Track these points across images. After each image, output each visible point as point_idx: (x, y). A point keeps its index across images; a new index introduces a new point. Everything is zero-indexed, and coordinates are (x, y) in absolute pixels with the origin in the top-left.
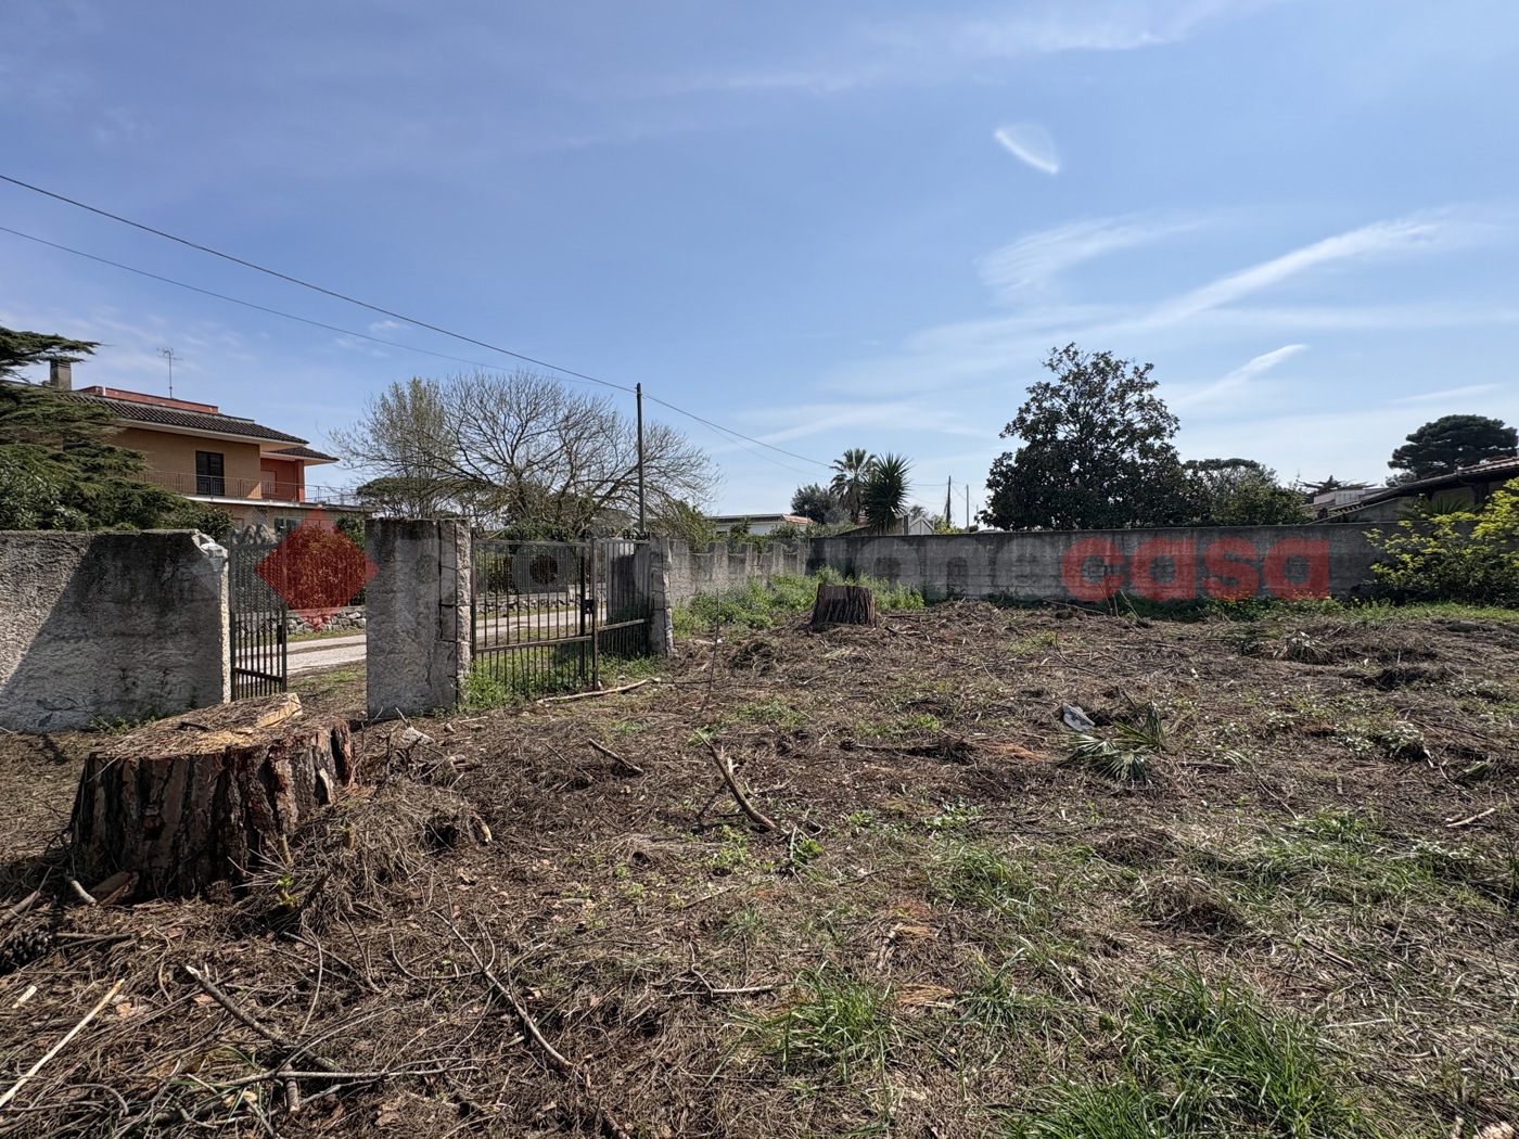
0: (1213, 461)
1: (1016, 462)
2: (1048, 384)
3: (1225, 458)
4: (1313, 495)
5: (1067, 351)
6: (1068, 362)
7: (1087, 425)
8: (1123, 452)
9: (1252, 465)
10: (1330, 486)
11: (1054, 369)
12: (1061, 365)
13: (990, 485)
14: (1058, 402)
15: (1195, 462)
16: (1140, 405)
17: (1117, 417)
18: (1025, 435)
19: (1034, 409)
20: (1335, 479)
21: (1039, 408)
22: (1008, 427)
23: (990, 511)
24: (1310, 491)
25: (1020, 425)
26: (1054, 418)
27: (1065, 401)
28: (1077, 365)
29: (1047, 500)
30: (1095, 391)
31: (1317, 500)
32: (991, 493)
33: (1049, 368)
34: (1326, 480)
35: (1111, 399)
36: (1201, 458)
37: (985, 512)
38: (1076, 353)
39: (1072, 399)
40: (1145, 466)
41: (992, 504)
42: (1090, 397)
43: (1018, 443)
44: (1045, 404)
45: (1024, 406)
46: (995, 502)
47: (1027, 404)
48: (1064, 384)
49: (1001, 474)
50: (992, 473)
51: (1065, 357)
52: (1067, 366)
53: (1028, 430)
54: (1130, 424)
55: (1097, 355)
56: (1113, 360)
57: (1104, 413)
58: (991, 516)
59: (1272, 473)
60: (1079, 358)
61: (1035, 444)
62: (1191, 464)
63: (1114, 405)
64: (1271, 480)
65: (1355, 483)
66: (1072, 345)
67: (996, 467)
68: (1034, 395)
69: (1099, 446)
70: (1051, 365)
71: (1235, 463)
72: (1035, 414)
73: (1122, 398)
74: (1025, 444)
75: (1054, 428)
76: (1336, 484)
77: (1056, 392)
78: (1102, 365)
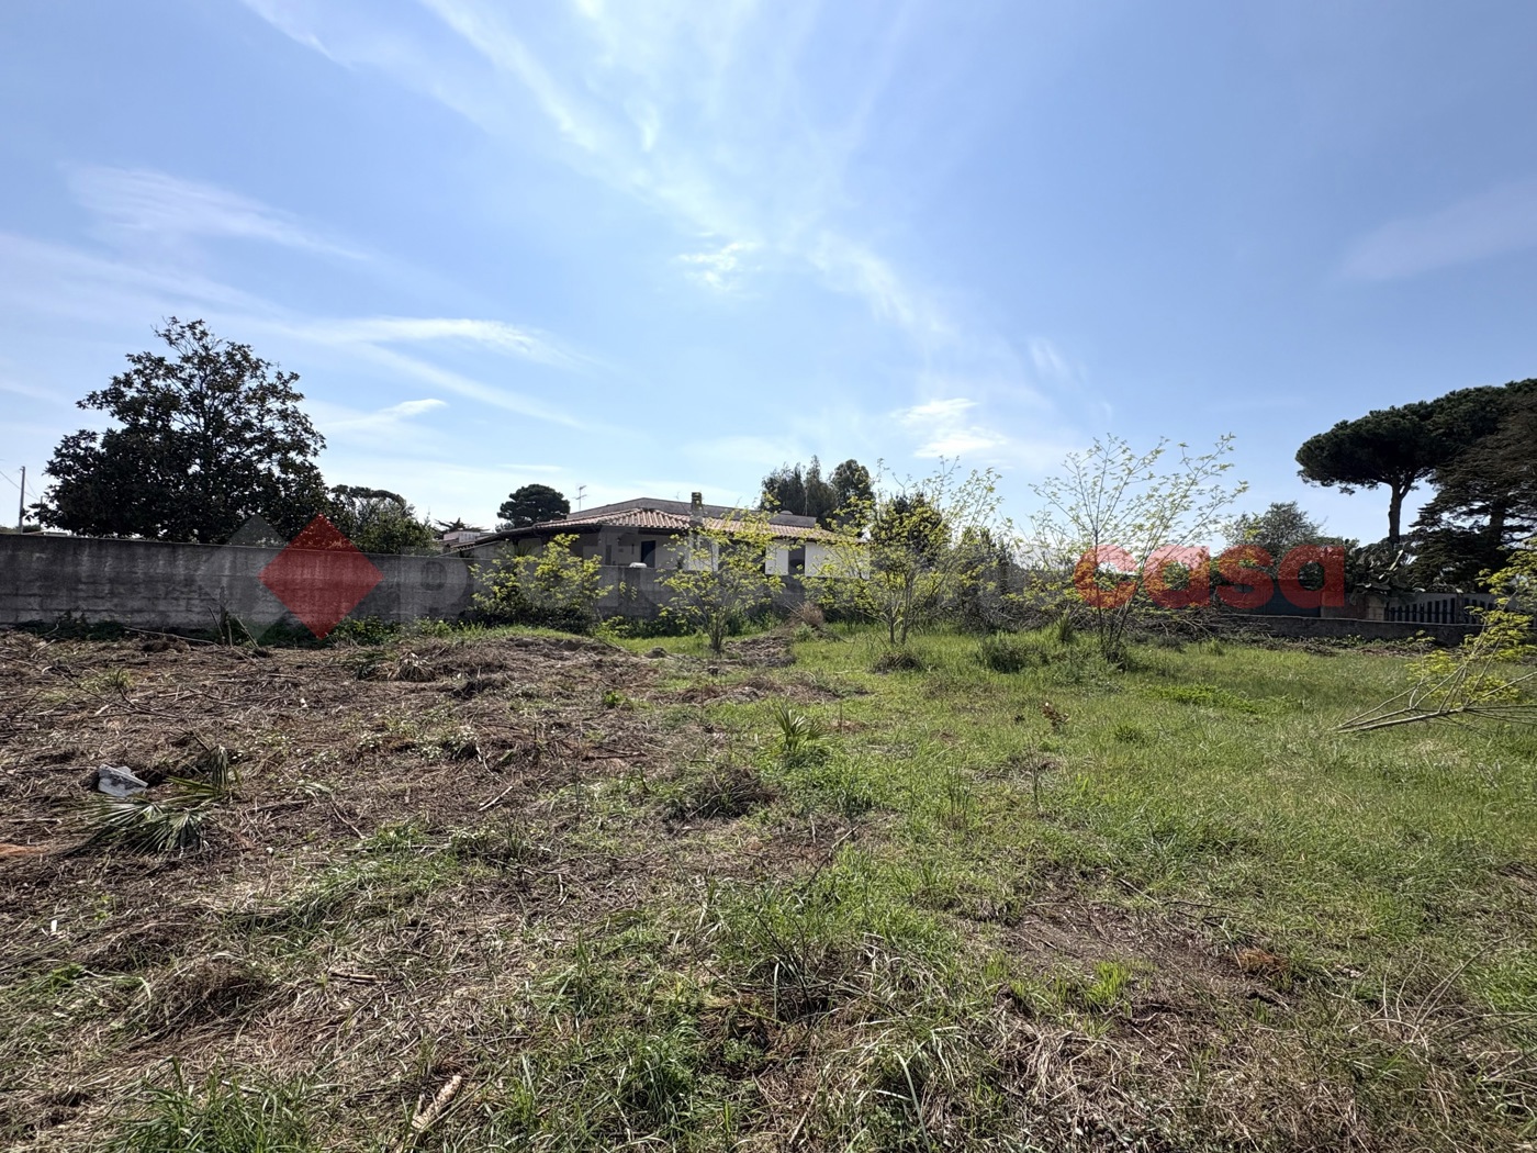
0: (363, 489)
1: (103, 446)
2: (161, 360)
3: (375, 488)
4: (445, 532)
5: (192, 327)
6: (192, 340)
7: (215, 421)
8: (260, 461)
9: (396, 498)
10: (457, 526)
11: (171, 343)
12: (183, 342)
13: (53, 470)
14: (176, 385)
15: (346, 487)
16: (284, 415)
17: (255, 421)
18: (121, 412)
19: (138, 383)
20: (462, 521)
21: (146, 383)
22: (91, 397)
23: (52, 507)
24: (442, 528)
25: (112, 397)
26: (168, 403)
27: (187, 385)
28: (206, 348)
29: (150, 502)
30: (231, 386)
31: (447, 538)
32: (57, 482)
33: (164, 340)
34: (455, 522)
35: (249, 400)
36: (352, 484)
37: (43, 506)
38: (204, 334)
39: (196, 385)
40: (286, 483)
41: (56, 497)
42: (222, 392)
43: (105, 422)
44: (154, 382)
45: (122, 377)
46: (59, 495)
47: (126, 375)
48: (186, 365)
49: (75, 457)
50: (58, 453)
51: (188, 334)
52: (190, 345)
53: (125, 409)
54: (270, 432)
55: (233, 344)
56: (253, 356)
57: (238, 412)
58: (54, 513)
59: (412, 508)
60: (207, 341)
61: (134, 428)
62: (341, 489)
63: (251, 406)
64: (410, 514)
65: (475, 526)
66: (200, 322)
67: (66, 445)
68: (140, 367)
69: (229, 450)
70: (168, 337)
71: (383, 494)
72: (138, 391)
73: (263, 400)
74: (119, 426)
75: (169, 415)
76: (462, 526)
77: (171, 372)
78: (238, 357)
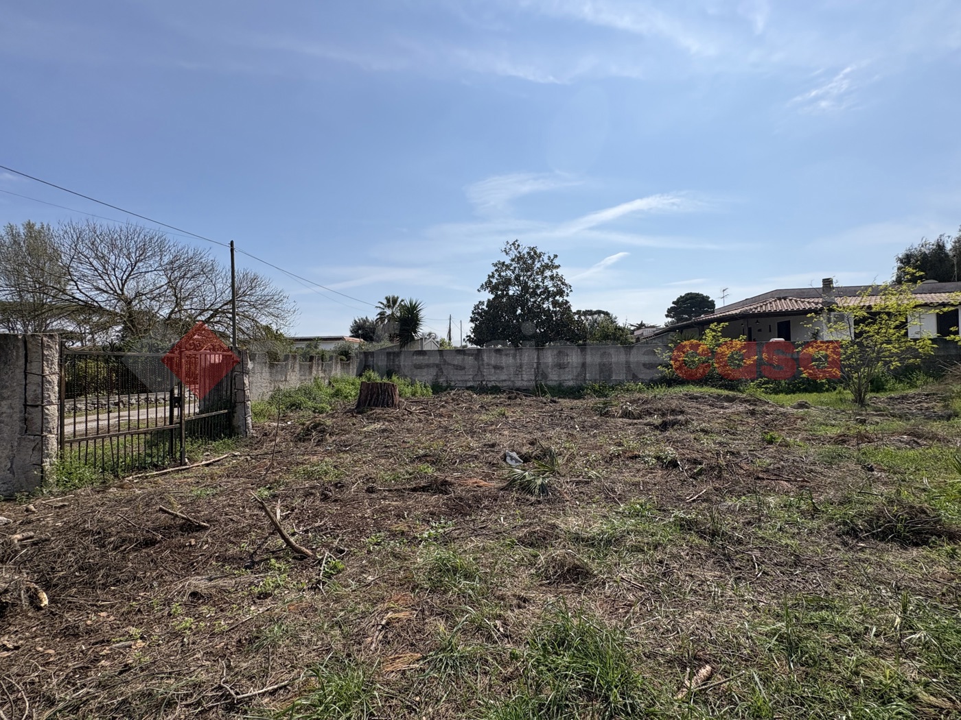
0: (589, 311)
1: (487, 307)
2: (504, 262)
3: (594, 310)
4: (634, 330)
5: (514, 244)
6: (515, 251)
7: (525, 288)
8: (543, 303)
9: (607, 314)
10: (641, 326)
11: (507, 254)
12: (511, 252)
13: (472, 321)
14: (509, 273)
15: (580, 311)
16: (552, 278)
17: (541, 284)
18: (492, 291)
19: (496, 276)
20: (644, 322)
21: (499, 275)
22: (482, 286)
23: (472, 336)
24: (632, 328)
25: (488, 285)
26: (507, 283)
27: (513, 272)
28: (519, 253)
29: (504, 330)
30: (529, 268)
31: (636, 333)
32: (473, 325)
33: (504, 253)
34: (639, 323)
35: (537, 274)
36: (583, 309)
37: (470, 336)
38: (519, 245)
39: (517, 272)
40: (555, 312)
41: (473, 332)
42: (527, 272)
43: (487, 296)
44: (502, 274)
45: (491, 274)
46: (475, 330)
47: (493, 273)
48: (513, 263)
49: (478, 313)
50: (473, 313)
51: (513, 248)
52: (514, 253)
53: (494, 289)
54: (546, 288)
55: (530, 248)
56: (538, 252)
57: (533, 281)
58: (473, 339)
59: (616, 318)
60: (520, 248)
61: (497, 297)
62: (578, 312)
63: (538, 276)
64: (615, 322)
65: (652, 325)
66: (517, 241)
67: (475, 309)
68: (497, 268)
69: (532, 300)
70: (505, 251)
71: (599, 312)
72: (497, 279)
73: (542, 273)
74: (491, 297)
75: (507, 287)
76: (644, 325)
77: (508, 267)
78: (532, 253)
